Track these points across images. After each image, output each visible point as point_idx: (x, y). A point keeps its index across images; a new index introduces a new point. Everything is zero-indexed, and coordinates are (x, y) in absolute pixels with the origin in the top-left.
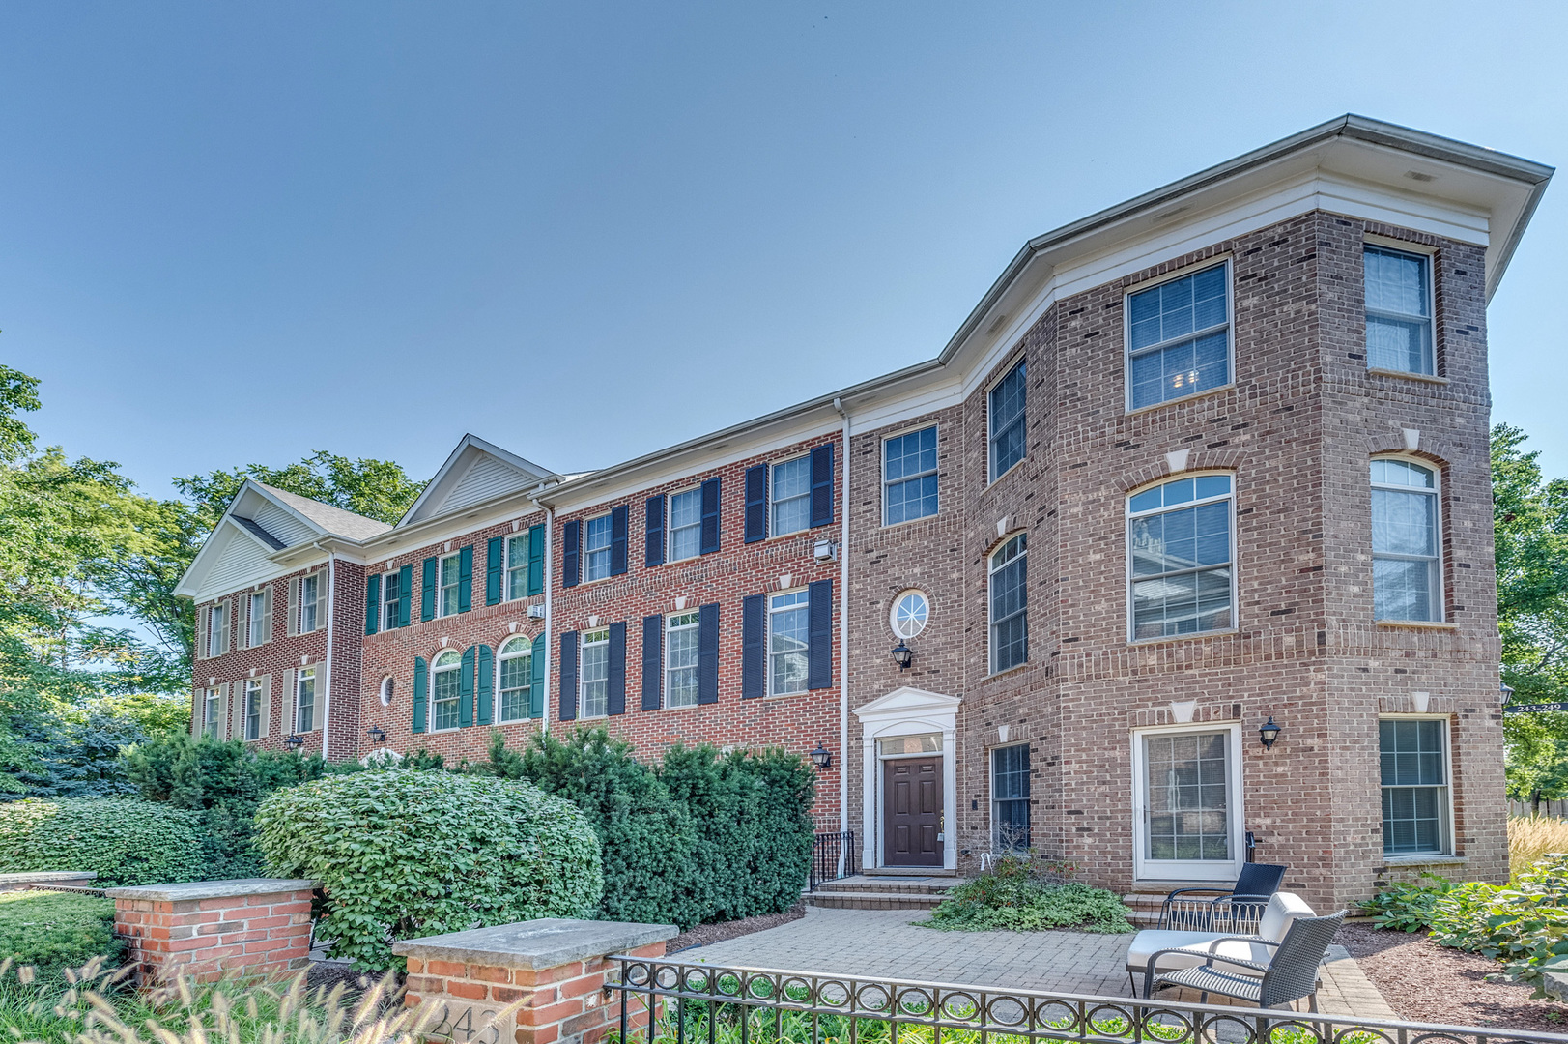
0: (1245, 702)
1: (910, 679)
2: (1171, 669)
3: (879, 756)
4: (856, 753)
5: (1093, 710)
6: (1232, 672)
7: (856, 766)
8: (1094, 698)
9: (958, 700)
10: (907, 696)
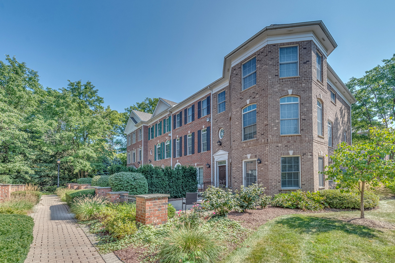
0: (257, 154)
1: (221, 148)
2: (247, 147)
3: (218, 165)
4: (213, 164)
5: (237, 156)
6: (255, 148)
7: (213, 167)
8: (237, 153)
9: (228, 153)
10: (221, 152)
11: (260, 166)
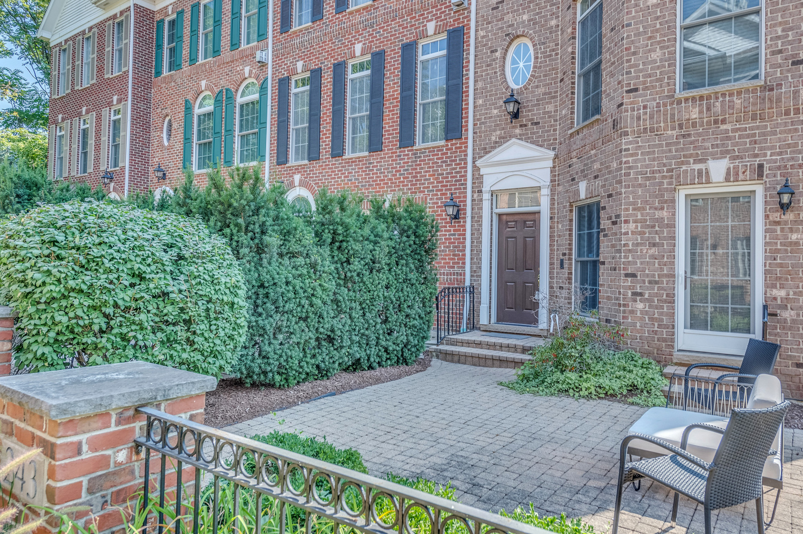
0: (768, 162)
1: (518, 131)
2: (709, 123)
3: (495, 210)
4: (477, 203)
5: (647, 166)
6: (758, 128)
7: (477, 219)
8: (648, 153)
9: (552, 154)
10: (515, 149)
11: (786, 223)
